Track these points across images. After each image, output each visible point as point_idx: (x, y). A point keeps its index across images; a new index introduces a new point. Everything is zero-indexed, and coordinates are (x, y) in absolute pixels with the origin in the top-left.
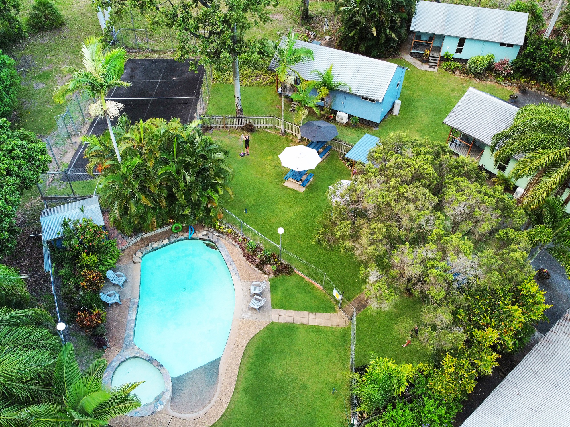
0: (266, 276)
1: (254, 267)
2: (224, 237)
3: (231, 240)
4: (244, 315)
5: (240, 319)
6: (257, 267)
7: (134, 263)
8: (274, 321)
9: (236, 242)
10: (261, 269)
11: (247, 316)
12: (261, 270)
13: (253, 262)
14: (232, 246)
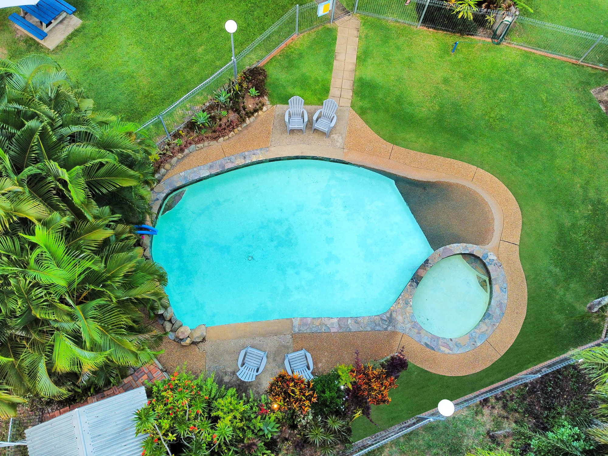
0: (265, 108)
1: (245, 125)
2: (163, 171)
3: (175, 159)
4: (338, 144)
5: (345, 150)
6: (244, 121)
7: (204, 340)
8: (349, 105)
9: (181, 150)
10: (250, 114)
11: (340, 140)
12: (252, 114)
13: (231, 126)
14: (186, 160)
